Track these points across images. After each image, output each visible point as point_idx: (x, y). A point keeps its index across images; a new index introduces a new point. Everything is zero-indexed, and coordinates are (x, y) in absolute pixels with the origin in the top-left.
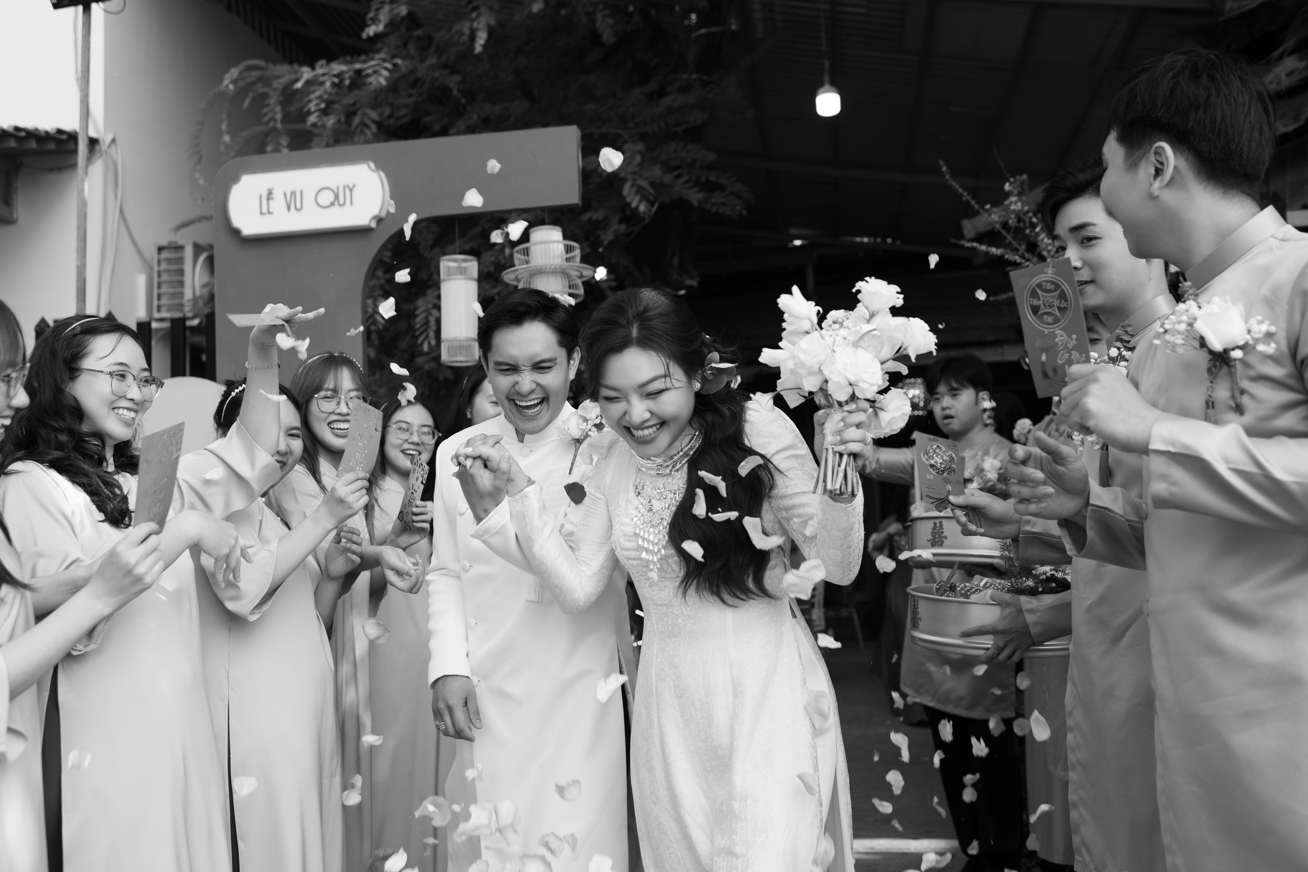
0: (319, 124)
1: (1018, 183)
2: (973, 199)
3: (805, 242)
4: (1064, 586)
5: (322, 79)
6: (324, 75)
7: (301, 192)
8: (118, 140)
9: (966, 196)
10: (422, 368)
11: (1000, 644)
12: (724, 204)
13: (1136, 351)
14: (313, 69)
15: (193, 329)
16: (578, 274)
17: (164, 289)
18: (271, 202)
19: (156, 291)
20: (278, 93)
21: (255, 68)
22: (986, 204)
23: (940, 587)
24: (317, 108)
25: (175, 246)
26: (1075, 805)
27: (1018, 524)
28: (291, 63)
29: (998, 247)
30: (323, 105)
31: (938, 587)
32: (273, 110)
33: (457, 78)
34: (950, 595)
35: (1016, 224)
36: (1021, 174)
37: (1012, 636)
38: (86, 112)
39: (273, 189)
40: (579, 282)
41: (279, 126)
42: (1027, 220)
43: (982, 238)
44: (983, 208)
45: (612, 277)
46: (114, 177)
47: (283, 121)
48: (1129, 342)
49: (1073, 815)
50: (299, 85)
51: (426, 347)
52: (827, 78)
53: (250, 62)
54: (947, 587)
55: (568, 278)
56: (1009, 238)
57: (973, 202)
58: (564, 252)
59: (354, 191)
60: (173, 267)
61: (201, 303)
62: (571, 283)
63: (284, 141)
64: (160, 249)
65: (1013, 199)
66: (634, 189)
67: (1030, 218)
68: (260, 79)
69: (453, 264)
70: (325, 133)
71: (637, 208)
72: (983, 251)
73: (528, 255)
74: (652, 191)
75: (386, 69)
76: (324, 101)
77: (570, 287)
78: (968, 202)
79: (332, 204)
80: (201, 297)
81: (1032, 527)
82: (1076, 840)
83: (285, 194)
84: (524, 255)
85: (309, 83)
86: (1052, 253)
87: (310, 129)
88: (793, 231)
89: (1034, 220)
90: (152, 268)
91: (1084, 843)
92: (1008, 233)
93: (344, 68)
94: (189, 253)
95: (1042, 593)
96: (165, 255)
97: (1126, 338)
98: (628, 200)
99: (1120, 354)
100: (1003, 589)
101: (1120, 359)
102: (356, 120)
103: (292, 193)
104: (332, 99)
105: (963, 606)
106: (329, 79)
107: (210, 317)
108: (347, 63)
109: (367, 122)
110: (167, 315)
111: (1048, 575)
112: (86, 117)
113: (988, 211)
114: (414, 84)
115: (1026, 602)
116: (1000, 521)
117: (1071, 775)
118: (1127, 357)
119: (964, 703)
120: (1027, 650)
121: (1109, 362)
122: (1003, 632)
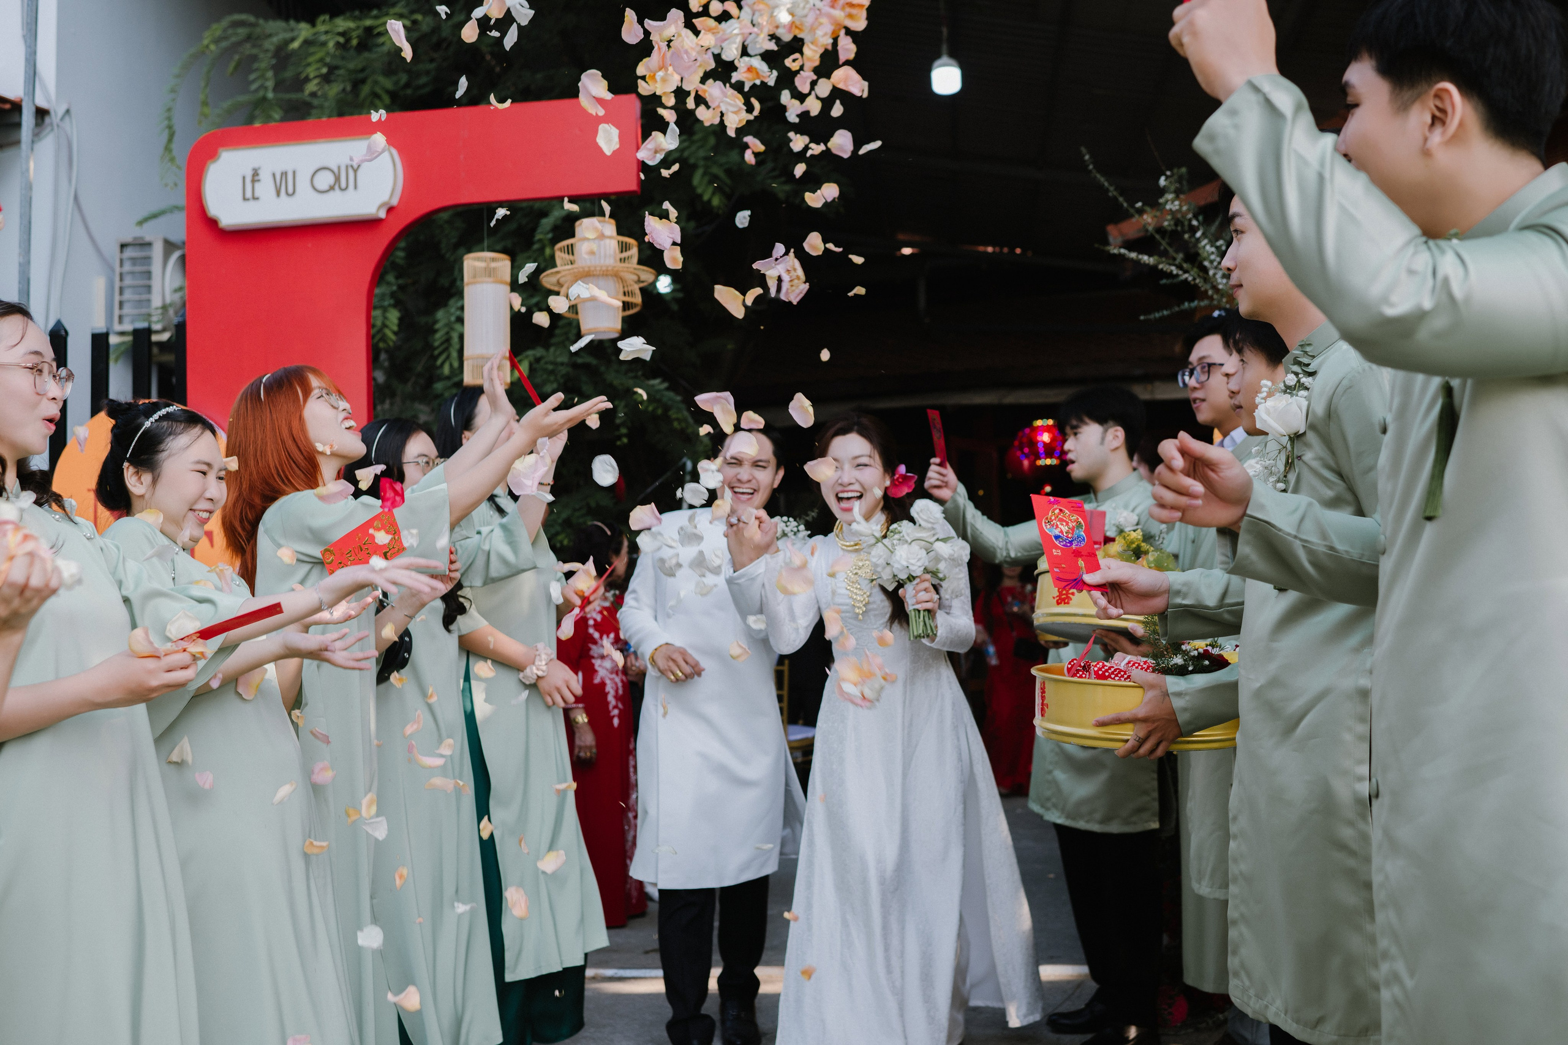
0: (319, 93)
1: (1176, 177)
2: (1121, 195)
3: (916, 250)
4: (1220, 663)
5: (323, 38)
6: (326, 32)
7: (294, 173)
8: (73, 112)
9: (1112, 192)
10: (442, 395)
11: (1142, 734)
13: (1319, 376)
14: (313, 25)
15: (160, 344)
16: (635, 278)
17: (128, 295)
18: (257, 185)
19: (117, 298)
20: (270, 55)
21: (242, 24)
22: (1137, 202)
23: (1072, 666)
24: (317, 73)
25: (141, 242)
26: (1235, 922)
27: (1167, 595)
28: (287, 19)
29: (1150, 255)
30: (324, 70)
31: (1070, 666)
32: (263, 76)
34: (1084, 676)
35: (1174, 228)
36: (1179, 167)
37: (1156, 724)
38: (32, 73)
39: (259, 168)
40: (636, 288)
41: (270, 95)
42: (1186, 223)
43: (1130, 245)
44: (1133, 206)
45: (678, 287)
46: (68, 157)
47: (275, 89)
48: (1308, 365)
49: (1233, 933)
50: (295, 45)
51: (446, 370)
52: (944, 48)
53: (237, 17)
54: (1080, 666)
55: (622, 282)
56: (1164, 244)
57: (1121, 199)
58: (618, 251)
59: (359, 173)
60: (138, 269)
61: (171, 312)
62: (626, 289)
63: (277, 115)
64: (123, 246)
65: (1170, 196)
66: (707, 179)
67: (1190, 220)
68: (249, 38)
69: (481, 265)
70: (326, 104)
71: (709, 201)
72: (1132, 259)
73: (573, 254)
74: (728, 181)
76: (326, 65)
77: (625, 294)
78: (1115, 199)
79: (332, 188)
80: (171, 305)
81: (1183, 599)
82: (1233, 962)
83: (274, 175)
84: (568, 253)
85: (307, 43)
86: (1215, 264)
87: (308, 99)
88: (901, 237)
89: (1195, 223)
90: (113, 270)
91: (1243, 965)
92: (1163, 238)
93: (351, 24)
94: (158, 251)
95: (1192, 672)
96: (129, 253)
97: (1305, 360)
98: (699, 191)
99: (1299, 381)
100: (1148, 668)
101: (1299, 387)
102: (366, 90)
103: (282, 173)
104: (336, 62)
105: (1100, 688)
106: (332, 38)
107: (180, 329)
108: (354, 19)
109: (378, 90)
110: (128, 327)
111: (1201, 651)
112: (32, 82)
113: (1141, 212)
114: (437, 46)
115: (1174, 683)
116: (1147, 595)
117: (1233, 889)
118: (1306, 384)
119: (1098, 816)
120: (1173, 741)
121: (1285, 392)
122: (1144, 720)
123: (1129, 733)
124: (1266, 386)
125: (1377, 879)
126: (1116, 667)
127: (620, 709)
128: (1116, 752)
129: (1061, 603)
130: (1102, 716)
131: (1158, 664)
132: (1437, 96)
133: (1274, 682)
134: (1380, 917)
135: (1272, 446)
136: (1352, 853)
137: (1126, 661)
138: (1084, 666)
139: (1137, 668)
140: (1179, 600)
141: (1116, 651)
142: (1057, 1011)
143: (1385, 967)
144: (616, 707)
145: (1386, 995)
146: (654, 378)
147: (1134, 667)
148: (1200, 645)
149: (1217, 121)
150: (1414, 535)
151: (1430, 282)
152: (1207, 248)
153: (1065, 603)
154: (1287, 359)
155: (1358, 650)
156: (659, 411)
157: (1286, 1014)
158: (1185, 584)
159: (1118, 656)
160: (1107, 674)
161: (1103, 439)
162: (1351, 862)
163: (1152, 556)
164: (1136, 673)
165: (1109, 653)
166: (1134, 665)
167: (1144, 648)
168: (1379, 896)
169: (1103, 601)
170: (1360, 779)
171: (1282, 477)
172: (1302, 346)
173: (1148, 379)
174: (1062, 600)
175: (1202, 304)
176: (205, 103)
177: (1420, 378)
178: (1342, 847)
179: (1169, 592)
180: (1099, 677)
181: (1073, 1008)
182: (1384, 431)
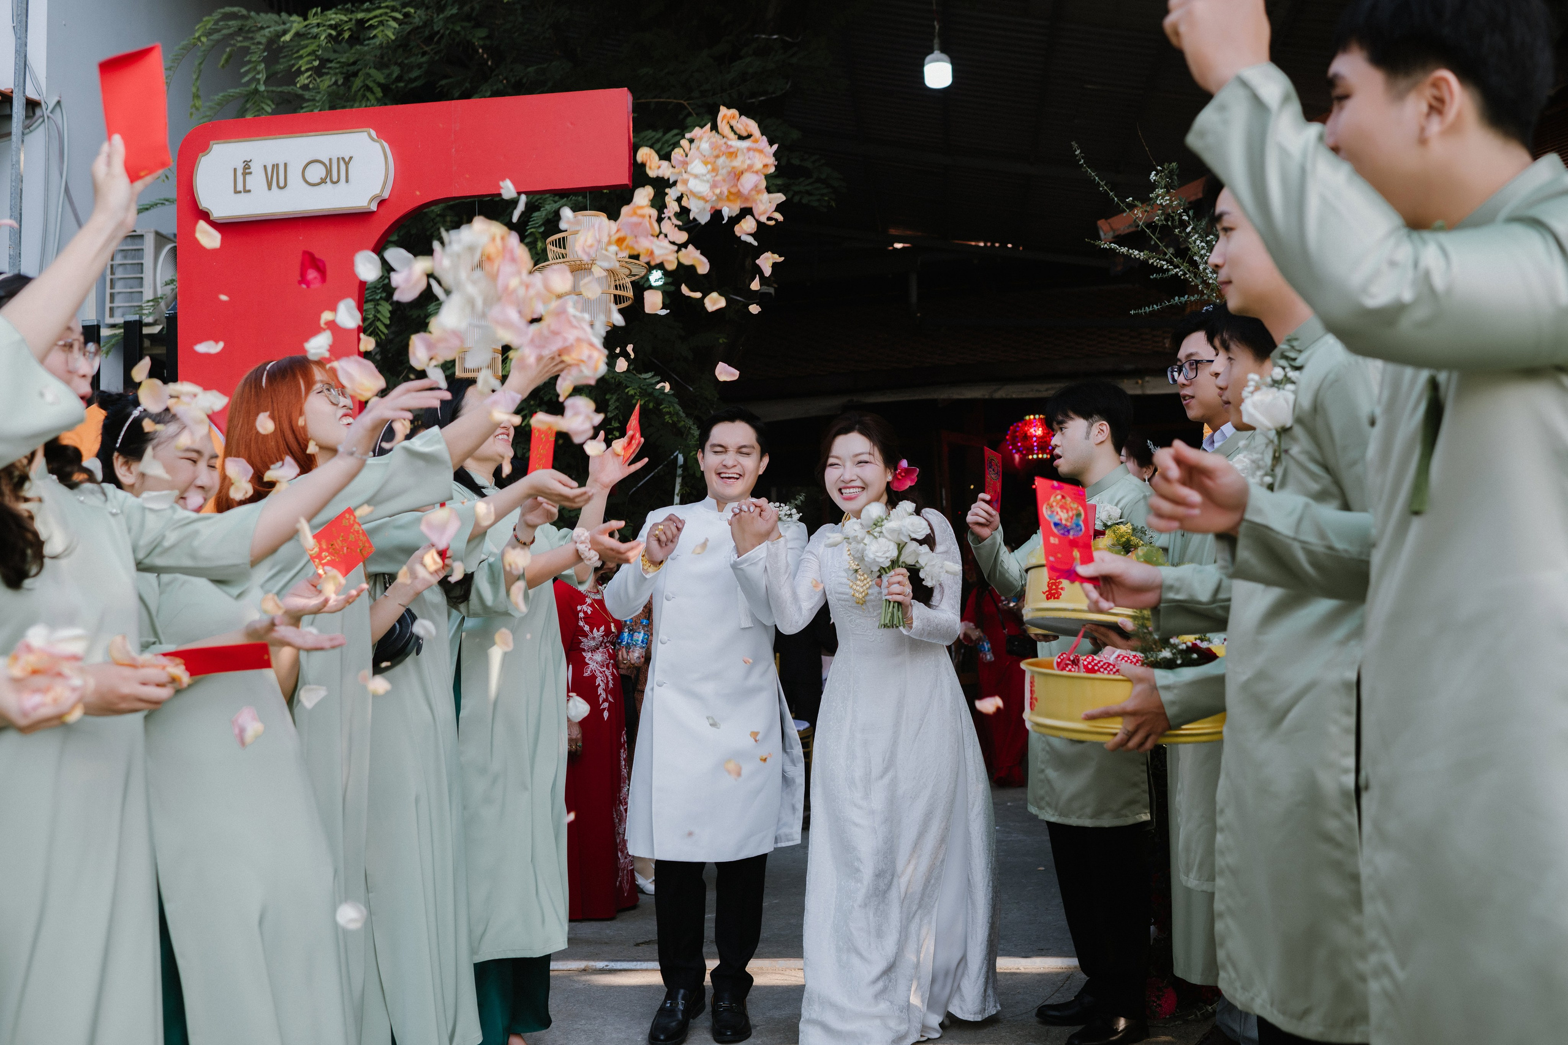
0: (311, 86)
1: (1166, 172)
2: (1112, 190)
3: (908, 245)
4: (1208, 656)
5: (315, 30)
6: (318, 25)
7: (286, 165)
8: (63, 104)
9: (1103, 187)
11: (1130, 728)
12: (809, 193)
13: (1305, 371)
14: (305, 18)
15: (150, 336)
16: (627, 272)
17: (119, 288)
18: (248, 177)
19: (108, 291)
20: (261, 47)
21: (234, 16)
22: (1128, 197)
23: (1062, 660)
24: (309, 66)
26: (1221, 915)
27: (1158, 590)
28: (279, 12)
29: (1141, 250)
30: (316, 63)
32: (255, 68)
33: (482, 33)
34: (1073, 669)
35: (1164, 223)
36: (1170, 161)
37: (1144, 718)
38: (22, 65)
39: (250, 161)
40: (627, 281)
41: (262, 88)
42: (1177, 218)
43: (1120, 240)
44: (1124, 201)
45: (669, 281)
46: (59, 150)
47: (268, 82)
48: (1294, 359)
49: (1219, 926)
50: (287, 37)
52: (936, 41)
53: (228, 9)
54: (1069, 660)
55: (615, 276)
56: (1154, 239)
57: (1112, 194)
59: (350, 166)
60: (130, 261)
61: (162, 304)
62: (618, 284)
63: (268, 108)
65: (1160, 191)
67: (1180, 215)
68: (241, 30)
70: (318, 97)
72: (1123, 253)
73: (565, 248)
75: (395, 19)
76: (317, 57)
77: (617, 288)
78: (1106, 193)
79: (323, 181)
80: (162, 298)
81: (1177, 594)
82: (1221, 955)
83: (265, 166)
84: (556, 247)
85: (299, 35)
87: (300, 92)
88: (893, 232)
89: (1185, 218)
91: (1229, 957)
92: (1154, 233)
93: (343, 17)
94: (149, 243)
97: (1292, 355)
99: (1286, 376)
100: (1137, 661)
102: (358, 83)
103: (273, 165)
104: (326, 56)
105: (1088, 683)
106: (325, 30)
107: (172, 321)
108: (347, 11)
109: (371, 84)
110: (119, 320)
111: (1190, 644)
112: (23, 73)
113: (1132, 207)
114: (429, 40)
115: (1162, 677)
116: (1138, 589)
117: (1220, 882)
118: (1294, 379)
119: (1089, 811)
120: (1162, 734)
121: (1272, 386)
122: (1133, 714)
123: (1117, 726)
124: (1253, 380)
125: (1365, 871)
126: (1105, 661)
127: (610, 703)
128: (1105, 746)
129: (1051, 598)
130: (1091, 710)
131: (1147, 658)
132: (1435, 85)
133: (1261, 675)
134: (1369, 908)
135: (1260, 440)
136: (1338, 845)
137: (1115, 655)
138: (1074, 660)
139: (1126, 661)
140: (1171, 595)
141: (1105, 645)
142: (1047, 1003)
143: (1374, 959)
144: (605, 700)
145: (1374, 987)
146: (646, 372)
147: (1123, 661)
148: (1189, 639)
149: (1207, 117)
150: (1402, 529)
151: (1410, 274)
152: (1197, 242)
153: (1054, 598)
154: (1275, 353)
155: (1344, 642)
156: (651, 405)
157: (1272, 1005)
158: (1178, 579)
159: (1108, 650)
160: (1096, 668)
161: (1088, 433)
162: (1337, 854)
163: (1140, 551)
164: (1124, 666)
165: (1098, 647)
166: (1123, 659)
167: (1134, 642)
168: (1368, 888)
169: (1095, 594)
170: (1346, 771)
171: (1269, 471)
172: (1289, 340)
173: (1138, 374)
174: (1053, 593)
175: (1192, 298)
176: (196, 96)
177: (1408, 372)
178: (1328, 838)
179: (1160, 587)
180: (1088, 671)
181: (1062, 1001)
182: (1373, 423)
